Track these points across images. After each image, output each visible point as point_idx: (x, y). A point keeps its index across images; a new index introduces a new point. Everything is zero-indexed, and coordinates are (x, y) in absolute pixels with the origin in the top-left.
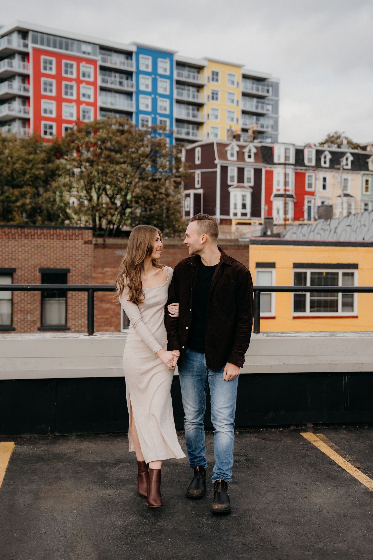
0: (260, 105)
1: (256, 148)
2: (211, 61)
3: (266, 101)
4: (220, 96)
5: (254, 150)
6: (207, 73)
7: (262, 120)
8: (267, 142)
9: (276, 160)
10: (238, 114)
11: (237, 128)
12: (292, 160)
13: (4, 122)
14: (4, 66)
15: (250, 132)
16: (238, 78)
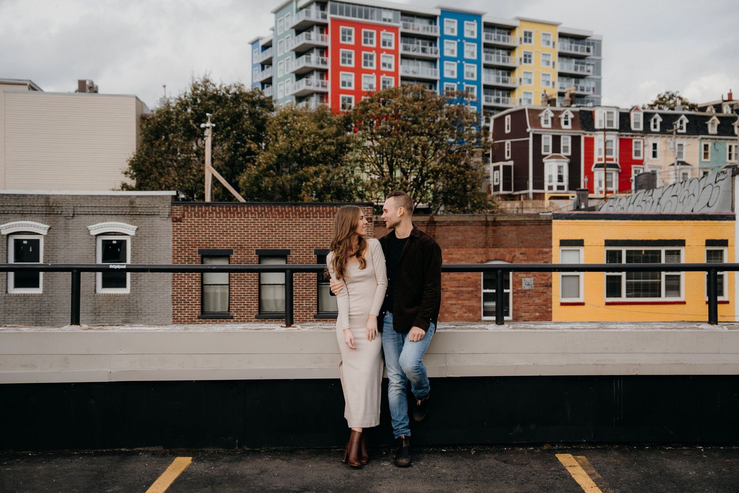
0: (579, 66)
1: (574, 113)
2: (524, 21)
3: (586, 61)
4: (533, 59)
5: (571, 116)
6: (519, 34)
7: (582, 83)
8: (588, 107)
9: (597, 126)
10: (554, 77)
11: (553, 92)
12: (616, 125)
13: (300, 98)
14: (302, 39)
15: (567, 96)
16: (554, 37)
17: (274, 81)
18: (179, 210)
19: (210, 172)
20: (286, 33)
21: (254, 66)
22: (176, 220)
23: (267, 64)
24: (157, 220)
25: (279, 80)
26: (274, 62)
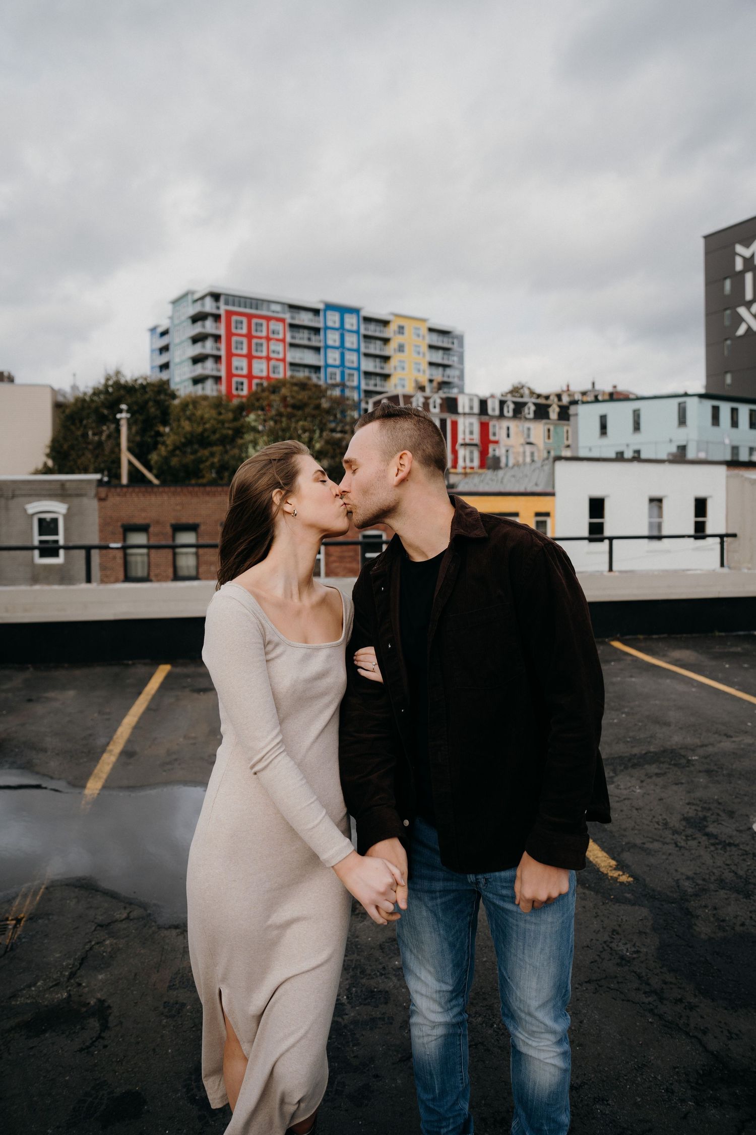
0: (446, 357)
1: (442, 399)
2: (398, 316)
3: (451, 353)
4: (406, 349)
5: (439, 401)
6: (393, 327)
7: (448, 372)
8: (454, 392)
9: (460, 410)
10: (424, 366)
11: (424, 379)
12: (476, 410)
13: (197, 381)
14: (198, 329)
15: (435, 384)
16: (424, 331)
17: (172, 365)
18: (103, 491)
19: (126, 457)
20: (182, 322)
21: (152, 351)
22: (101, 500)
23: (165, 349)
24: (85, 500)
25: (176, 364)
26: (171, 348)
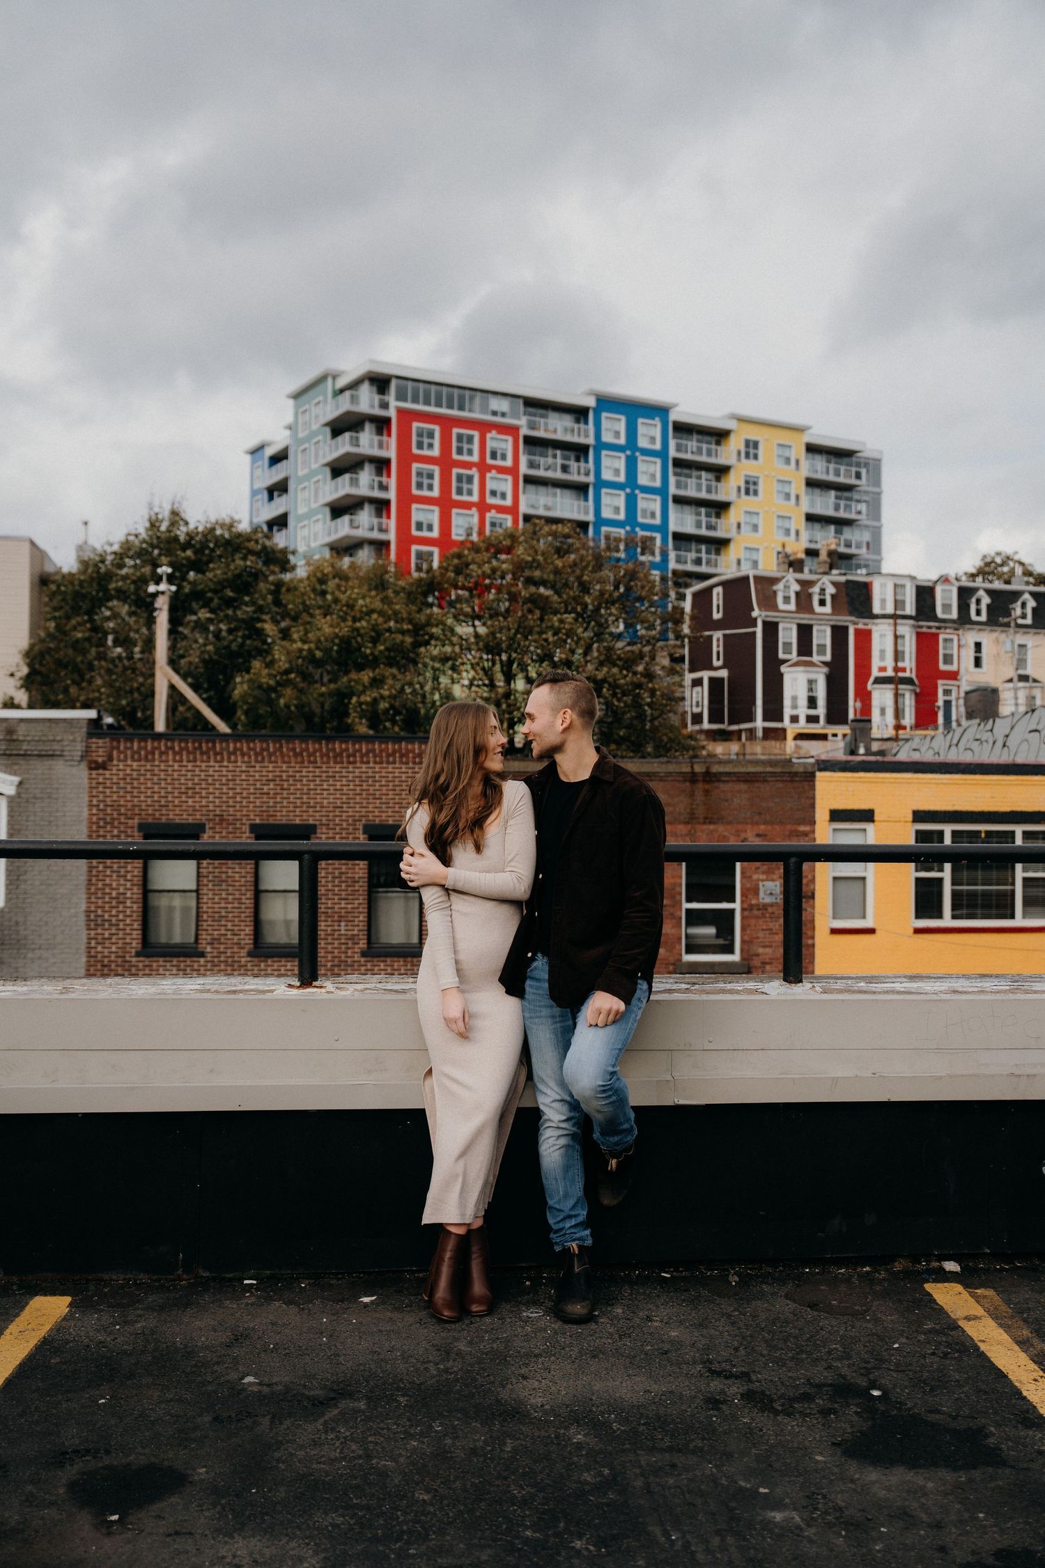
0: (843, 503)
1: (836, 584)
2: (742, 420)
3: (855, 495)
4: (761, 488)
5: (831, 590)
6: (735, 444)
7: (848, 534)
8: (861, 575)
9: (877, 609)
10: (798, 522)
11: (797, 548)
12: (910, 609)
13: (340, 550)
14: (344, 446)
15: (823, 556)
16: (798, 451)
17: (291, 521)
19: (165, 679)
20: (314, 434)
21: (254, 493)
23: (278, 489)
25: (300, 518)
26: (292, 486)
